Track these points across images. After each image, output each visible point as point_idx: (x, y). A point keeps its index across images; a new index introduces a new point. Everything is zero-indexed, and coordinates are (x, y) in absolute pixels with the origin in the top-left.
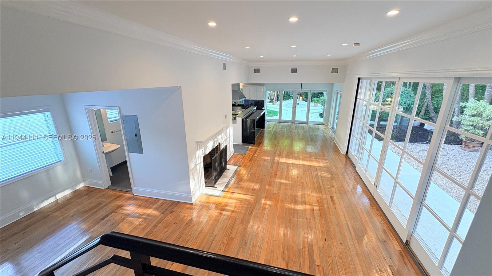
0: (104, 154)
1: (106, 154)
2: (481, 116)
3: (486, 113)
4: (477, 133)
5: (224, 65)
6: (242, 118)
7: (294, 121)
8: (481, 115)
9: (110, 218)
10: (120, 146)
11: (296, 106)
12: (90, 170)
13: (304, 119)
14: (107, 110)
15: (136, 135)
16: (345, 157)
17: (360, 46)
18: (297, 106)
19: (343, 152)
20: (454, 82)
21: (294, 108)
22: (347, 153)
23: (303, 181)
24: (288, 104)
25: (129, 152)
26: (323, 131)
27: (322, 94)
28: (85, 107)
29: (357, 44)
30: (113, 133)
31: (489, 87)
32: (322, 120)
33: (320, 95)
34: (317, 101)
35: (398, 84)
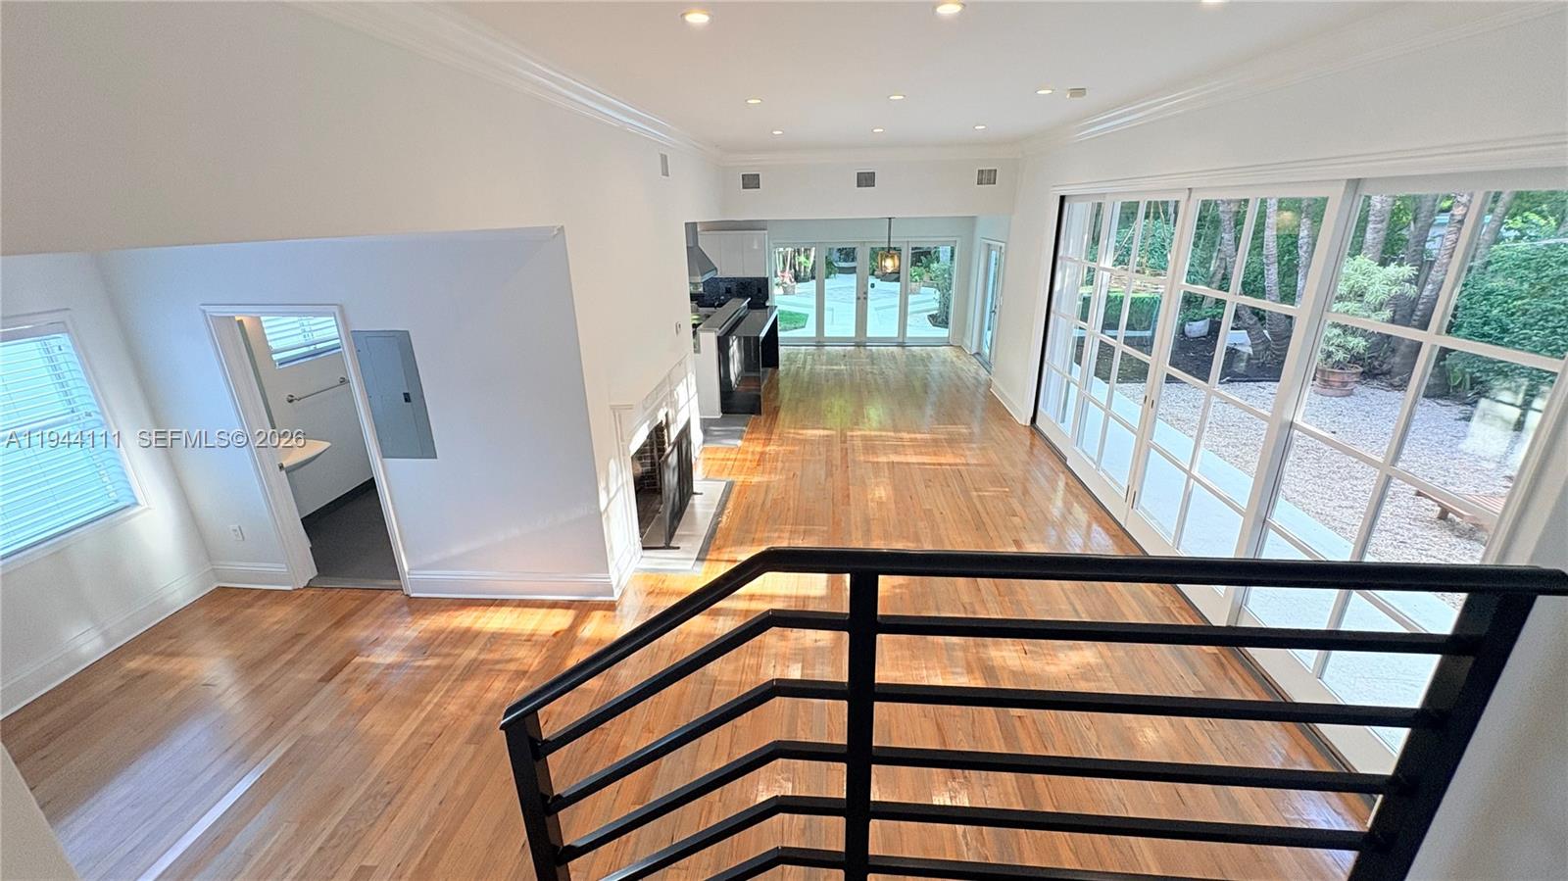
0: (284, 472)
1: (290, 471)
2: (1359, 298)
3: (1375, 290)
4: (1351, 345)
5: (664, 159)
6: (718, 334)
7: (863, 339)
8: (1361, 295)
9: (352, 673)
10: (327, 445)
11: (866, 293)
12: (235, 531)
13: (892, 332)
14: (262, 318)
15: (407, 398)
16: (1029, 432)
17: (1085, 97)
18: (869, 292)
19: (1023, 418)
20: (1345, 192)
21: (862, 299)
22: (1034, 420)
23: (928, 507)
24: (839, 289)
25: (385, 455)
26: (952, 362)
27: (929, 256)
28: (204, 311)
29: (1078, 92)
30: (295, 401)
31: (1378, 219)
32: (943, 333)
33: (922, 257)
34: (917, 277)
35: (1187, 206)
